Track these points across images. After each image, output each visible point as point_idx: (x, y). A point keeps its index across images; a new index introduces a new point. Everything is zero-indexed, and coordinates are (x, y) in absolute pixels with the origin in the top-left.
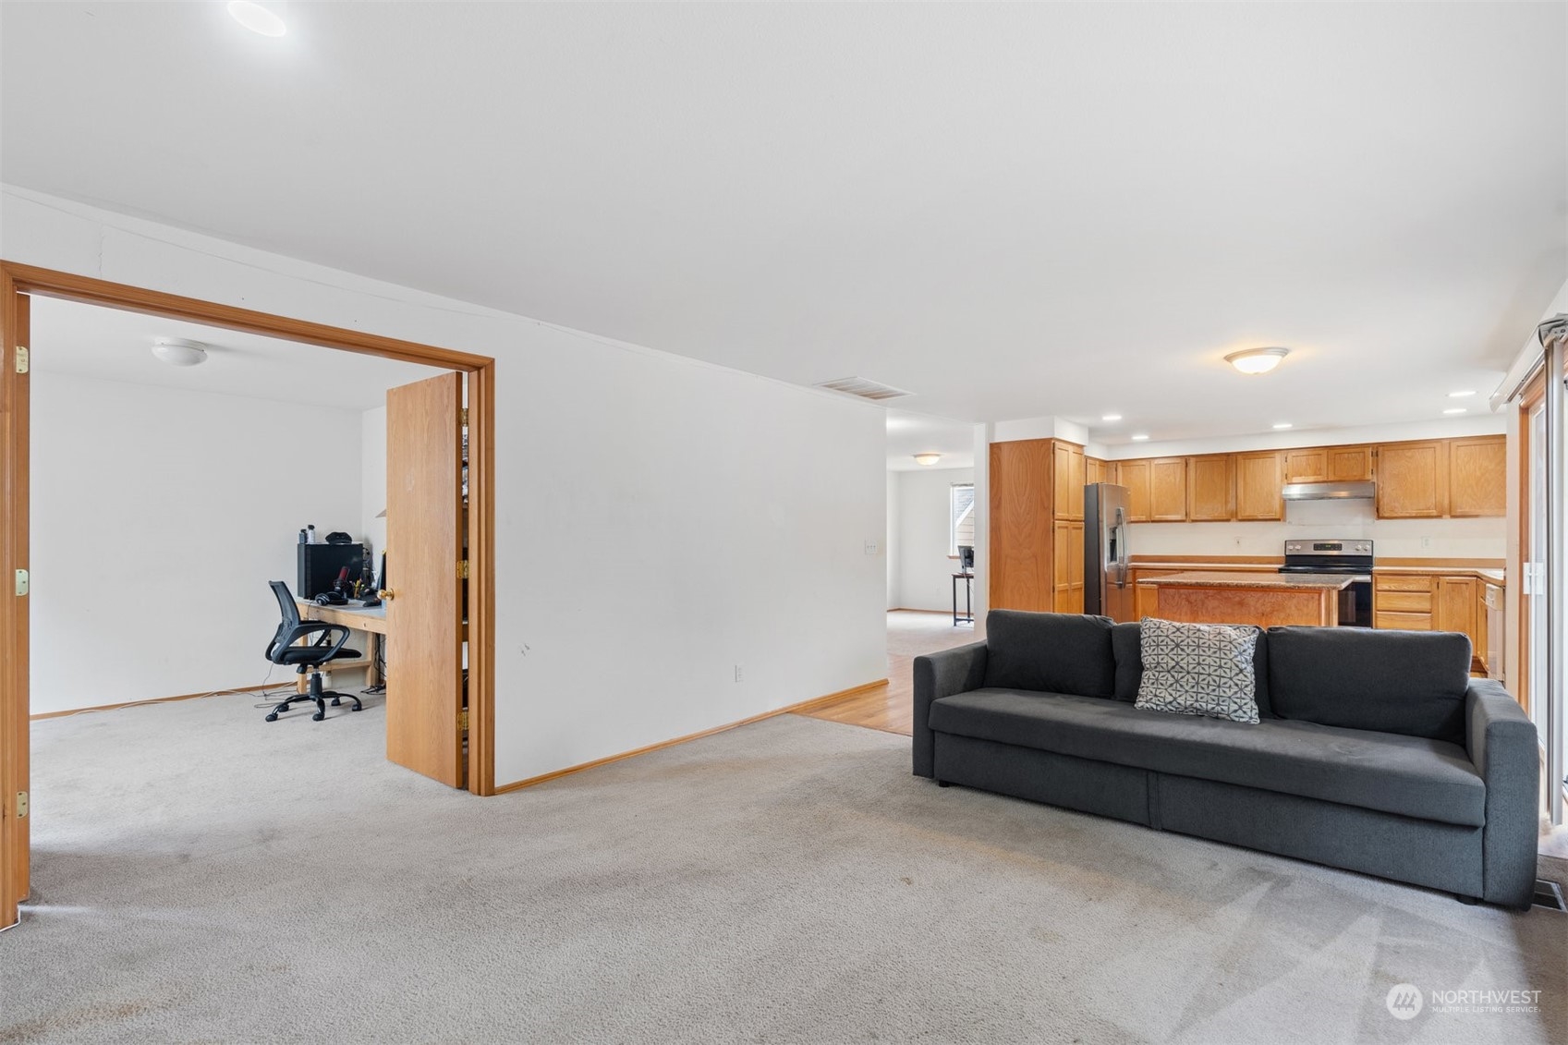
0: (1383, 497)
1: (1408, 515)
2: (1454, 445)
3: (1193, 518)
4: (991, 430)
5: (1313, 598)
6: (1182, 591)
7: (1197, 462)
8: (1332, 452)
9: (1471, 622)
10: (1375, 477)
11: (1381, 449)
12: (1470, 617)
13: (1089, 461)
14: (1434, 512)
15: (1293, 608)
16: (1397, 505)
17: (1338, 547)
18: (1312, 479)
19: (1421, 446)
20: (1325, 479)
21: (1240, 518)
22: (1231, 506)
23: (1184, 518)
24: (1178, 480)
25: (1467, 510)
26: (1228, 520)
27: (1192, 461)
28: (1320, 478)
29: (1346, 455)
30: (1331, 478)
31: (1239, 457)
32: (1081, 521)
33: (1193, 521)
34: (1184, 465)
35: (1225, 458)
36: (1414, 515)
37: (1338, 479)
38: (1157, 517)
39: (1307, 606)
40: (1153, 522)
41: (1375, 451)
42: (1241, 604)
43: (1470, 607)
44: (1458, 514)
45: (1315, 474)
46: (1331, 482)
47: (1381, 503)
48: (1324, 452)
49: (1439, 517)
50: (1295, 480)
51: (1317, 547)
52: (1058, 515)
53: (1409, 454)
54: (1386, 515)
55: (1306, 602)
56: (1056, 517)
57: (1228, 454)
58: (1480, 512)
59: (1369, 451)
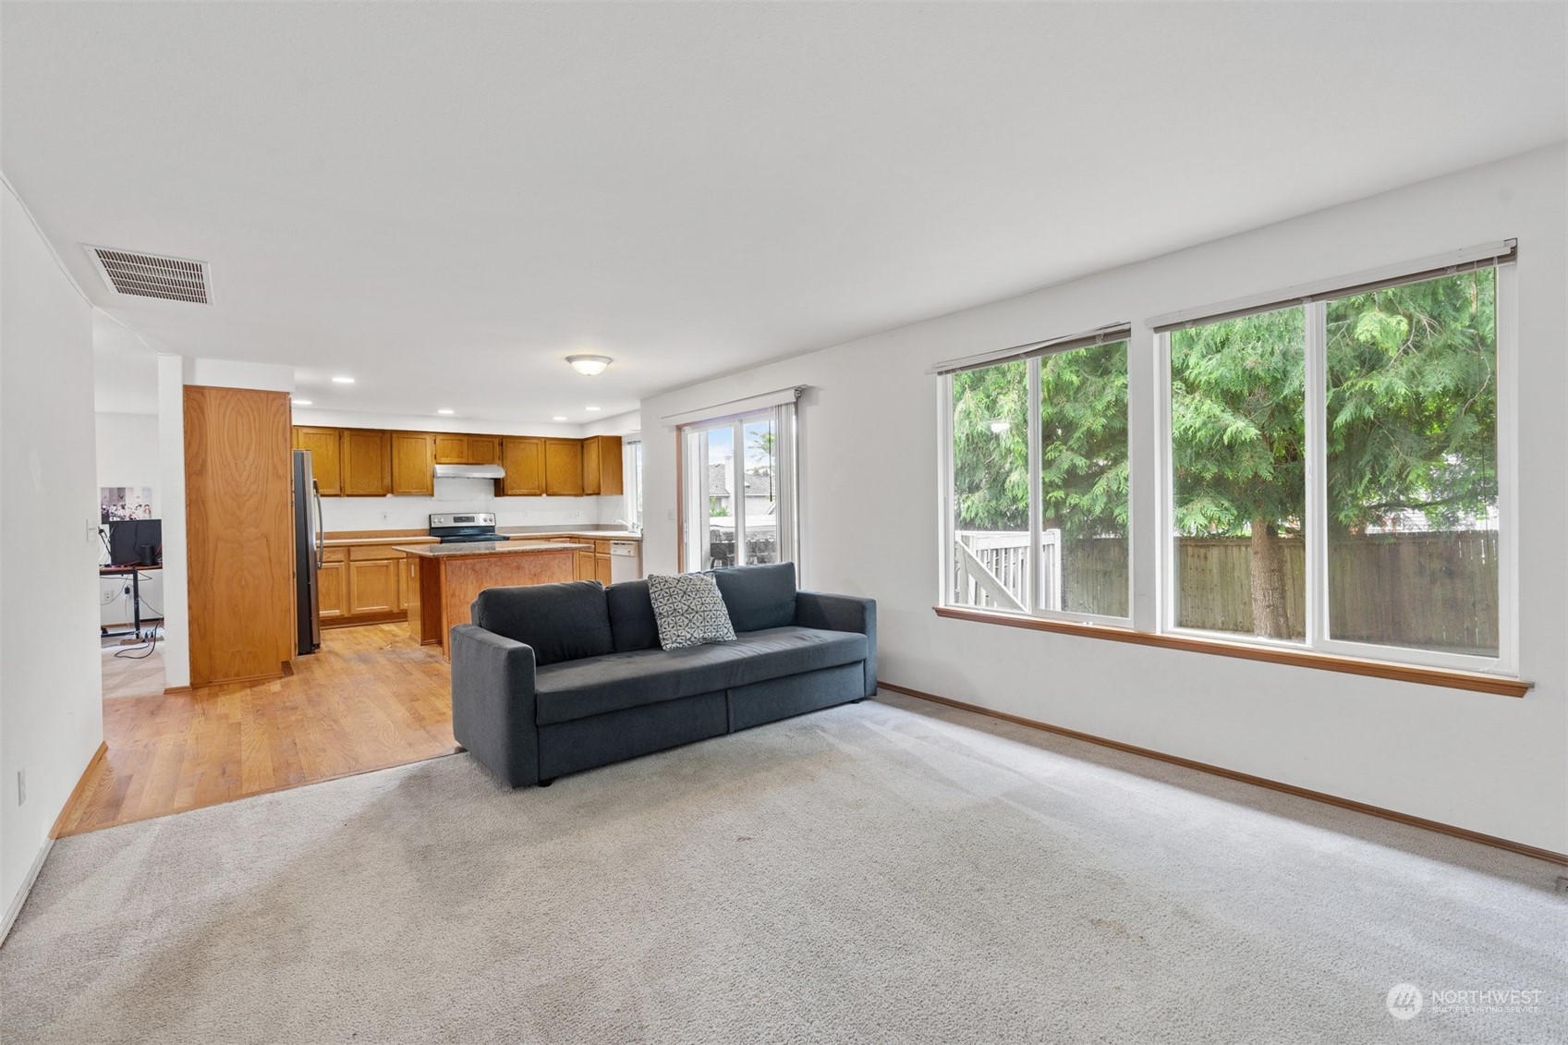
0: (507, 479)
1: (522, 493)
2: (547, 442)
3: (348, 492)
4: (188, 366)
5: (569, 557)
6: (468, 561)
7: (351, 435)
8: (470, 439)
10: (501, 463)
11: (504, 440)
14: (537, 491)
15: (556, 567)
16: (515, 485)
17: (471, 519)
18: (454, 460)
19: (528, 441)
20: (466, 462)
21: (395, 492)
22: (387, 481)
23: (339, 493)
24: (330, 453)
25: (556, 490)
26: (384, 495)
27: (346, 434)
28: (463, 461)
29: (481, 443)
30: (471, 461)
31: (394, 436)
33: (349, 495)
34: (338, 437)
35: (380, 434)
36: (526, 494)
37: (476, 462)
39: (565, 564)
41: (500, 442)
44: (551, 494)
45: (454, 457)
46: (471, 464)
47: (506, 484)
48: (465, 439)
49: (540, 495)
50: (443, 460)
51: (456, 520)
53: (522, 446)
54: (509, 493)
55: (564, 561)
57: (383, 432)
58: (562, 493)
59: (497, 441)
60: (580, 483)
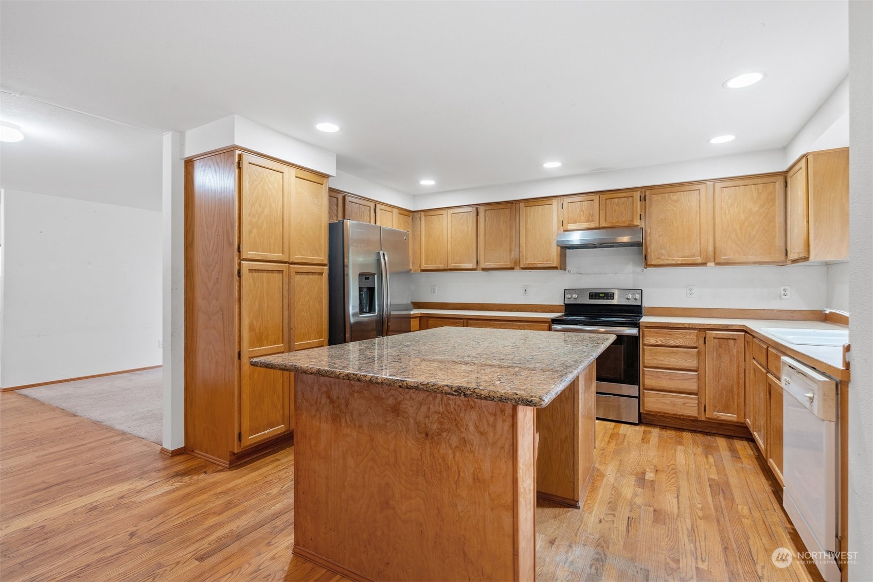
0: (650, 244)
1: (674, 262)
2: (718, 186)
3: (483, 265)
4: (180, 143)
5: (503, 411)
7: (485, 211)
8: (604, 197)
9: (738, 383)
10: (643, 223)
11: (648, 193)
12: (738, 377)
13: (378, 206)
14: (699, 260)
15: (472, 428)
16: (663, 251)
17: (610, 296)
18: (585, 225)
19: (686, 188)
20: (597, 225)
21: (522, 266)
22: (514, 254)
23: (475, 267)
24: (470, 229)
25: (731, 256)
26: (512, 269)
27: (482, 209)
28: (593, 225)
29: (616, 200)
30: (603, 224)
31: (522, 205)
32: (324, 265)
33: (484, 269)
34: (475, 214)
35: (509, 205)
36: (680, 262)
37: (610, 225)
38: (452, 266)
39: (494, 426)
40: (451, 270)
41: (643, 196)
42: (396, 410)
43: (738, 366)
44: (722, 261)
45: (588, 221)
46: (603, 228)
47: (649, 250)
48: (596, 198)
49: (704, 264)
50: (571, 226)
51: (593, 296)
52: (247, 253)
53: (675, 197)
54: (653, 263)
55: (491, 419)
56: (244, 256)
57: (512, 202)
58: (744, 259)
59: (637, 195)
60: (779, 243)
